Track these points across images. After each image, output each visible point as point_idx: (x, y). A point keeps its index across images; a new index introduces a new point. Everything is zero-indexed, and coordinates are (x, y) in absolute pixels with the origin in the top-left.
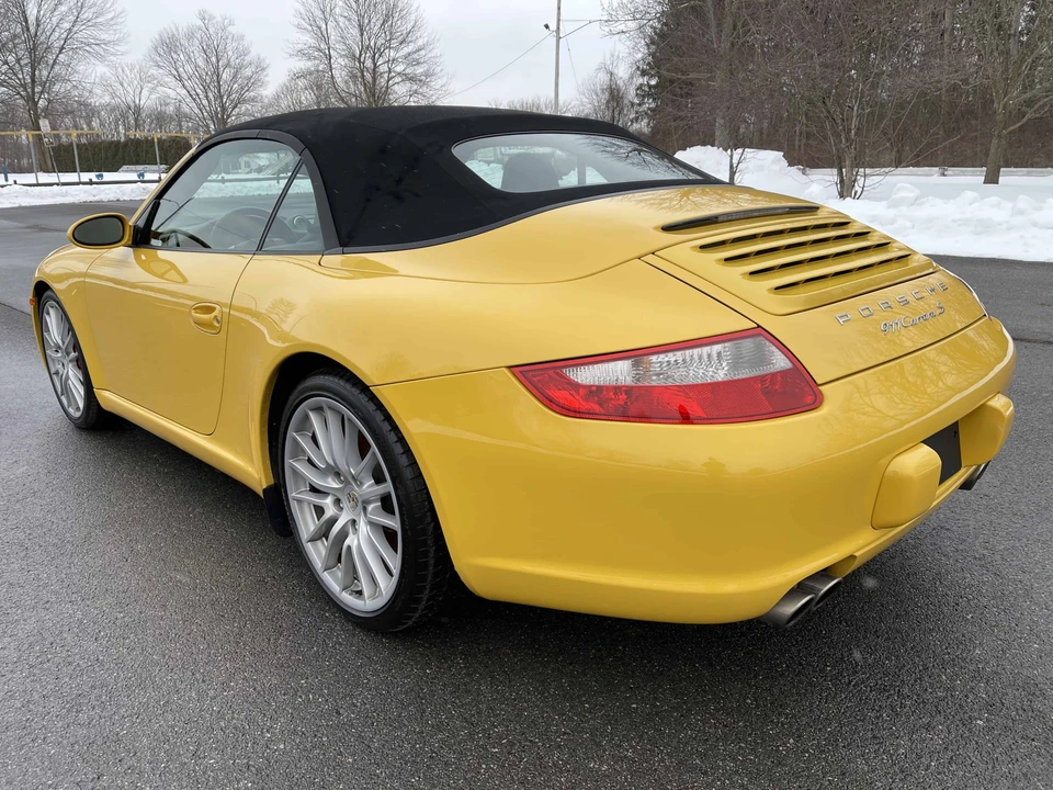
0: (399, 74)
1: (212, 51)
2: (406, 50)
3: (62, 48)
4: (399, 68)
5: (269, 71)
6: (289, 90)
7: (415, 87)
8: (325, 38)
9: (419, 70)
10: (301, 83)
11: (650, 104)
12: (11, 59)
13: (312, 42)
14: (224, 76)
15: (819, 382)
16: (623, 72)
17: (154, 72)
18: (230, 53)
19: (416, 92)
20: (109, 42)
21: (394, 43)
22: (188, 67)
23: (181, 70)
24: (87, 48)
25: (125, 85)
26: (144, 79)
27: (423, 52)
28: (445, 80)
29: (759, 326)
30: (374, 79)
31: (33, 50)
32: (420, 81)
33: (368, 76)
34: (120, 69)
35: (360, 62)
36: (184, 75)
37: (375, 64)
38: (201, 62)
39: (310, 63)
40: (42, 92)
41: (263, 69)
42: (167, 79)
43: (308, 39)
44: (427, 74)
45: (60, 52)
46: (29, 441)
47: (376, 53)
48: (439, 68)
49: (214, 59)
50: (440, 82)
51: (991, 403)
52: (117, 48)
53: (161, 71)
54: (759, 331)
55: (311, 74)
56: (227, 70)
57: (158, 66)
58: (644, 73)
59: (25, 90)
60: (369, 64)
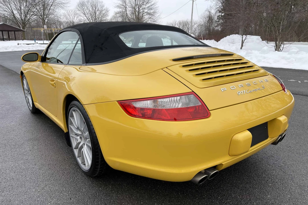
0: (146, 12)
1: (94, 6)
2: (148, 5)
3: (52, 5)
4: (146, 11)
5: (109, 12)
6: (115, 17)
7: (150, 16)
8: (125, 2)
9: (152, 11)
10: (118, 15)
11: (221, 21)
12: (38, 8)
13: (121, 3)
14: (97, 13)
15: (210, 109)
16: (213, 12)
17: (78, 12)
18: (99, 7)
19: (150, 18)
20: (65, 3)
21: (145, 3)
22: (87, 11)
23: (85, 11)
24: (59, 5)
25: (70, 16)
26: (76, 14)
27: (153, 6)
28: (159, 14)
29: (193, 91)
30: (139, 14)
31: (44, 6)
32: (152, 14)
33: (137, 14)
34: (69, 11)
35: (135, 9)
36: (86, 13)
37: (139, 10)
38: (91, 9)
39: (121, 9)
40: (46, 18)
41: (108, 11)
42: (81, 14)
43: (120, 2)
44: (154, 13)
45: (51, 6)
46: (18, 116)
47: (140, 6)
48: (158, 11)
49: (94, 8)
50: (158, 15)
51: (278, 118)
52: (67, 5)
53: (80, 12)
54: (193, 93)
55: (121, 12)
56: (98, 11)
57: (79, 10)
58: (220, 12)
59: (42, 17)
60: (137, 9)
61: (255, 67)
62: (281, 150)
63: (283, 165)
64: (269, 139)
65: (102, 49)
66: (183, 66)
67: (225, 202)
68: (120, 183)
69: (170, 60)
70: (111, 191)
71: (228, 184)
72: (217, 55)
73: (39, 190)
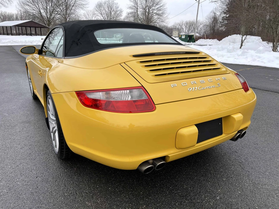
0: (155, 13)
1: (110, 7)
2: (157, 7)
3: (73, 5)
4: (155, 12)
5: (123, 12)
6: (127, 17)
7: (159, 17)
8: (137, 4)
9: (160, 12)
10: (130, 15)
11: (226, 22)
12: (61, 8)
13: (133, 5)
14: (112, 13)
15: (155, 104)
16: (218, 13)
17: (96, 12)
18: (114, 8)
19: (159, 18)
20: (84, 4)
21: (154, 5)
22: (104, 11)
23: (102, 12)
24: (79, 6)
25: (89, 15)
26: (94, 14)
27: (162, 7)
28: (167, 15)
29: (142, 86)
30: (148, 14)
31: (66, 6)
32: (160, 15)
33: (147, 14)
34: (88, 11)
35: (145, 10)
36: (103, 13)
37: (149, 10)
38: (107, 10)
39: (133, 10)
40: (68, 17)
41: (122, 12)
42: (99, 14)
43: (132, 4)
44: (162, 13)
45: (73, 7)
47: (150, 7)
48: (166, 12)
49: (110, 9)
50: (166, 15)
52: (86, 6)
53: (97, 12)
55: (133, 13)
56: (113, 12)
57: (97, 11)
58: (225, 13)
59: (64, 16)
60: (147, 10)
61: (218, 65)
62: (247, 146)
63: (244, 161)
64: (223, 135)
65: (77, 44)
66: (141, 62)
67: (175, 192)
68: (85, 167)
69: (130, 56)
70: (75, 173)
71: (184, 175)
72: (181, 53)
73: (13, 167)
